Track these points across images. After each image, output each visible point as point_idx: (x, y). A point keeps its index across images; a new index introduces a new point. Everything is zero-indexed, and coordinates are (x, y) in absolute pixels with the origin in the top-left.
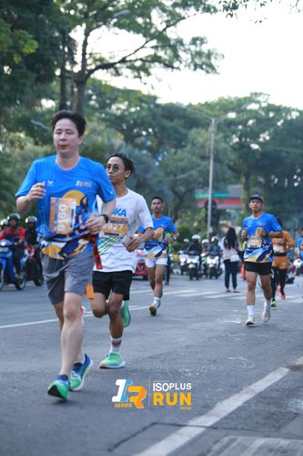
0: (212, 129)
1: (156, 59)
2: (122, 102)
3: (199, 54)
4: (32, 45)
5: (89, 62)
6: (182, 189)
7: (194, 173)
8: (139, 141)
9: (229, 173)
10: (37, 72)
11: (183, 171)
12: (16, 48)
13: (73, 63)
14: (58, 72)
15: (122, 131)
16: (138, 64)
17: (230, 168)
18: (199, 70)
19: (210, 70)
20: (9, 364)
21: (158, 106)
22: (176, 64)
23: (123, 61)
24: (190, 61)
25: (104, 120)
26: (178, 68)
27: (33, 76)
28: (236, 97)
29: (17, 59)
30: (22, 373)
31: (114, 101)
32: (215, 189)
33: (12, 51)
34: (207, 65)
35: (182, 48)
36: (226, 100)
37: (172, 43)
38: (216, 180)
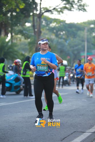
0: (86, 31)
1: (65, 8)
2: (54, 23)
3: (80, 5)
4: (23, 5)
5: (42, 10)
6: (76, 52)
7: (80, 46)
8: (60, 36)
9: (92, 46)
10: (25, 14)
11: (76, 46)
12: (18, 6)
13: (37, 10)
14: (31, 14)
15: (54, 33)
16: (59, 10)
17: (93, 44)
18: (80, 11)
19: (84, 11)
20: (24, 114)
21: (66, 24)
22: (72, 9)
23: (54, 9)
24: (77, 8)
25: (48, 29)
26: (73, 11)
27: (23, 16)
28: (94, 20)
29: (18, 10)
30: (29, 117)
31: (51, 23)
32: (88, 52)
33: (16, 7)
34: (83, 9)
35: (74, 4)
36: (90, 21)
37: (71, 2)
38: (88, 48)
